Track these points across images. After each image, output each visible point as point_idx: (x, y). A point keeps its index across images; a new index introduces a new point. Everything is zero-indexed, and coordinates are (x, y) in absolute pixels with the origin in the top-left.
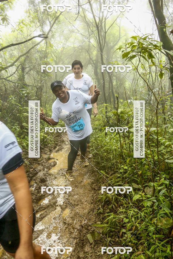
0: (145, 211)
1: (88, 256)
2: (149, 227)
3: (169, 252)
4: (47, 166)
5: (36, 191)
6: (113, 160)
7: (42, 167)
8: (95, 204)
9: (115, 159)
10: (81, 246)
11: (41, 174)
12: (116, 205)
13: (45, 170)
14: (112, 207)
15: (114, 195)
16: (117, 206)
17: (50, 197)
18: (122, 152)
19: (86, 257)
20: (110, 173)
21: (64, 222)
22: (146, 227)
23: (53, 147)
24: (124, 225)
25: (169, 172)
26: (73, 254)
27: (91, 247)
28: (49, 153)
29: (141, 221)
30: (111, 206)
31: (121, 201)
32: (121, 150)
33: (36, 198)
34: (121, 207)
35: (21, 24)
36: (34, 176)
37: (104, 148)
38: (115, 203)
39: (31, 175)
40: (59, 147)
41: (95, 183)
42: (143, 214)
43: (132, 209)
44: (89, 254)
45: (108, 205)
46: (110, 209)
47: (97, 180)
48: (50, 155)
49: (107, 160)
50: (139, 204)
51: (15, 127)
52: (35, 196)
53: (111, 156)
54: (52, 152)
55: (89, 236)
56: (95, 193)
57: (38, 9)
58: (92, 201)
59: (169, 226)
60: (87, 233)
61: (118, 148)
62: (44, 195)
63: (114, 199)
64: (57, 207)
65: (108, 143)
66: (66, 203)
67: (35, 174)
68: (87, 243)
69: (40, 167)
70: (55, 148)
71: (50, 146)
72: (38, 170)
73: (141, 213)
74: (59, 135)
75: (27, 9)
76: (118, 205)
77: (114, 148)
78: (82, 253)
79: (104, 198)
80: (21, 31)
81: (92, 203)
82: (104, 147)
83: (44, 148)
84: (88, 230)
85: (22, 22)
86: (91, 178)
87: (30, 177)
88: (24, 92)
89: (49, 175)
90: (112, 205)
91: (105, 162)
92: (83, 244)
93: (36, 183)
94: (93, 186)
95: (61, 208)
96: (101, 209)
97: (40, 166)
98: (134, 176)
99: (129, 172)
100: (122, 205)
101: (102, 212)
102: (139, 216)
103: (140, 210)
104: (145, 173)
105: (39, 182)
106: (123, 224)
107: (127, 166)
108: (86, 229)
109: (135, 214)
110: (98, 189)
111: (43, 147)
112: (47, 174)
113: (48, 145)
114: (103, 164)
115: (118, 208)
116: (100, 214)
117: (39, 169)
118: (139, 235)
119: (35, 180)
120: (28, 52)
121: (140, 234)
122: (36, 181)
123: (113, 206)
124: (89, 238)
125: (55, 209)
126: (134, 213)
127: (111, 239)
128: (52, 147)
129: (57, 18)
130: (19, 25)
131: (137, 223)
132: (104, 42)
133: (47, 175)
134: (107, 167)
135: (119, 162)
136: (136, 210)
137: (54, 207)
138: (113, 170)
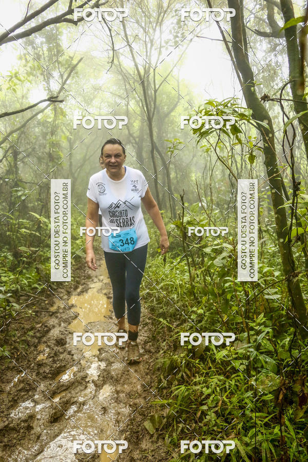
0: (236, 378)
1: (148, 455)
2: (244, 402)
3: (277, 433)
4: (64, 318)
5: (51, 360)
6: (178, 303)
7: (56, 321)
8: (153, 374)
9: (182, 301)
10: (134, 442)
11: (55, 333)
12: (188, 373)
13: (62, 324)
14: (182, 375)
15: (184, 357)
16: (190, 375)
17: (75, 369)
18: (193, 287)
19: (144, 457)
20: (175, 323)
21: (103, 408)
22: (238, 402)
23: (72, 286)
24: (204, 402)
25: (272, 315)
26: (121, 457)
27: (152, 442)
28: (66, 297)
29: (230, 395)
30: (180, 375)
31: (195, 367)
32: (191, 284)
33: (51, 370)
34: (197, 375)
35: (14, 79)
36: (44, 336)
37: (162, 284)
38: (186, 370)
39: (38, 335)
40: (83, 286)
41: (150, 342)
42: (233, 383)
43: (215, 376)
44: (148, 453)
45: (175, 374)
46: (179, 381)
47: (153, 336)
48: (68, 300)
49: (167, 304)
50: (225, 369)
51: (5, 254)
52: (48, 367)
53: (175, 296)
54: (72, 295)
55: (147, 424)
56: (151, 357)
57: (41, 53)
58: (146, 370)
59: (275, 388)
60: (144, 420)
61: (186, 284)
62: (65, 366)
63: (185, 363)
64: (88, 384)
65: (167, 276)
66: (103, 377)
67: (46, 333)
68: (144, 435)
69: (52, 321)
70: (76, 288)
71: (67, 285)
72: (50, 326)
73: (231, 382)
74: (80, 267)
75: (22, 53)
76: (191, 373)
77: (178, 282)
78: (138, 452)
79: (168, 362)
80: (14, 90)
81: (147, 374)
82: (161, 282)
83: (57, 288)
84: (144, 415)
85: (16, 77)
86: (142, 335)
87: (37, 338)
88: (20, 194)
89: (70, 333)
90: (181, 373)
91: (165, 306)
92: (137, 439)
93: (49, 346)
94: (147, 347)
95: (96, 385)
96: (163, 380)
97: (53, 319)
98: (215, 325)
99: (206, 318)
100: (198, 373)
101: (165, 385)
102: (227, 387)
103: (228, 377)
104: (233, 320)
105: (54, 344)
106: (202, 401)
107: (202, 309)
108: (140, 415)
109: (221, 383)
110: (156, 352)
111: (55, 287)
112: (66, 331)
113: (64, 284)
114: (162, 310)
115: (192, 378)
116: (162, 389)
117: (52, 323)
118: (229, 416)
119: (46, 342)
120: (24, 126)
121: (230, 414)
122: (49, 344)
123: (184, 374)
124: (147, 427)
125: (86, 387)
126: (218, 382)
127: (184, 426)
128: (71, 288)
129: (73, 68)
130: (10, 80)
131: (224, 397)
132: (153, 106)
133: (66, 333)
134: (169, 315)
135: (188, 304)
136: (222, 377)
137: (84, 383)
138: (179, 319)
